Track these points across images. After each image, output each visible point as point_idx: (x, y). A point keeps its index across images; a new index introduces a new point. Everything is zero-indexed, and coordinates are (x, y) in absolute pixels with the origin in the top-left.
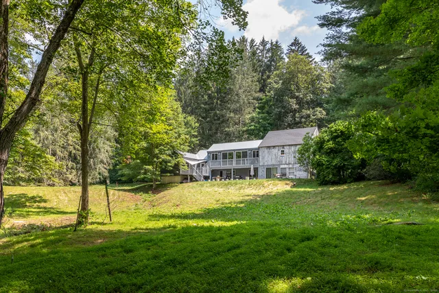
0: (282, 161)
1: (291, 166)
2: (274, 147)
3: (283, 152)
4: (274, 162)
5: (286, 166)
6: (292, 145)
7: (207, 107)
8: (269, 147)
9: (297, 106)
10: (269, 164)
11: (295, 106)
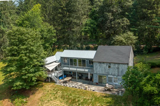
0: (109, 73)
1: (115, 77)
2: (103, 63)
3: (109, 67)
4: (103, 72)
5: (112, 76)
6: (116, 63)
7: (61, 15)
8: (100, 63)
9: (112, 17)
10: (100, 73)
11: (111, 18)
